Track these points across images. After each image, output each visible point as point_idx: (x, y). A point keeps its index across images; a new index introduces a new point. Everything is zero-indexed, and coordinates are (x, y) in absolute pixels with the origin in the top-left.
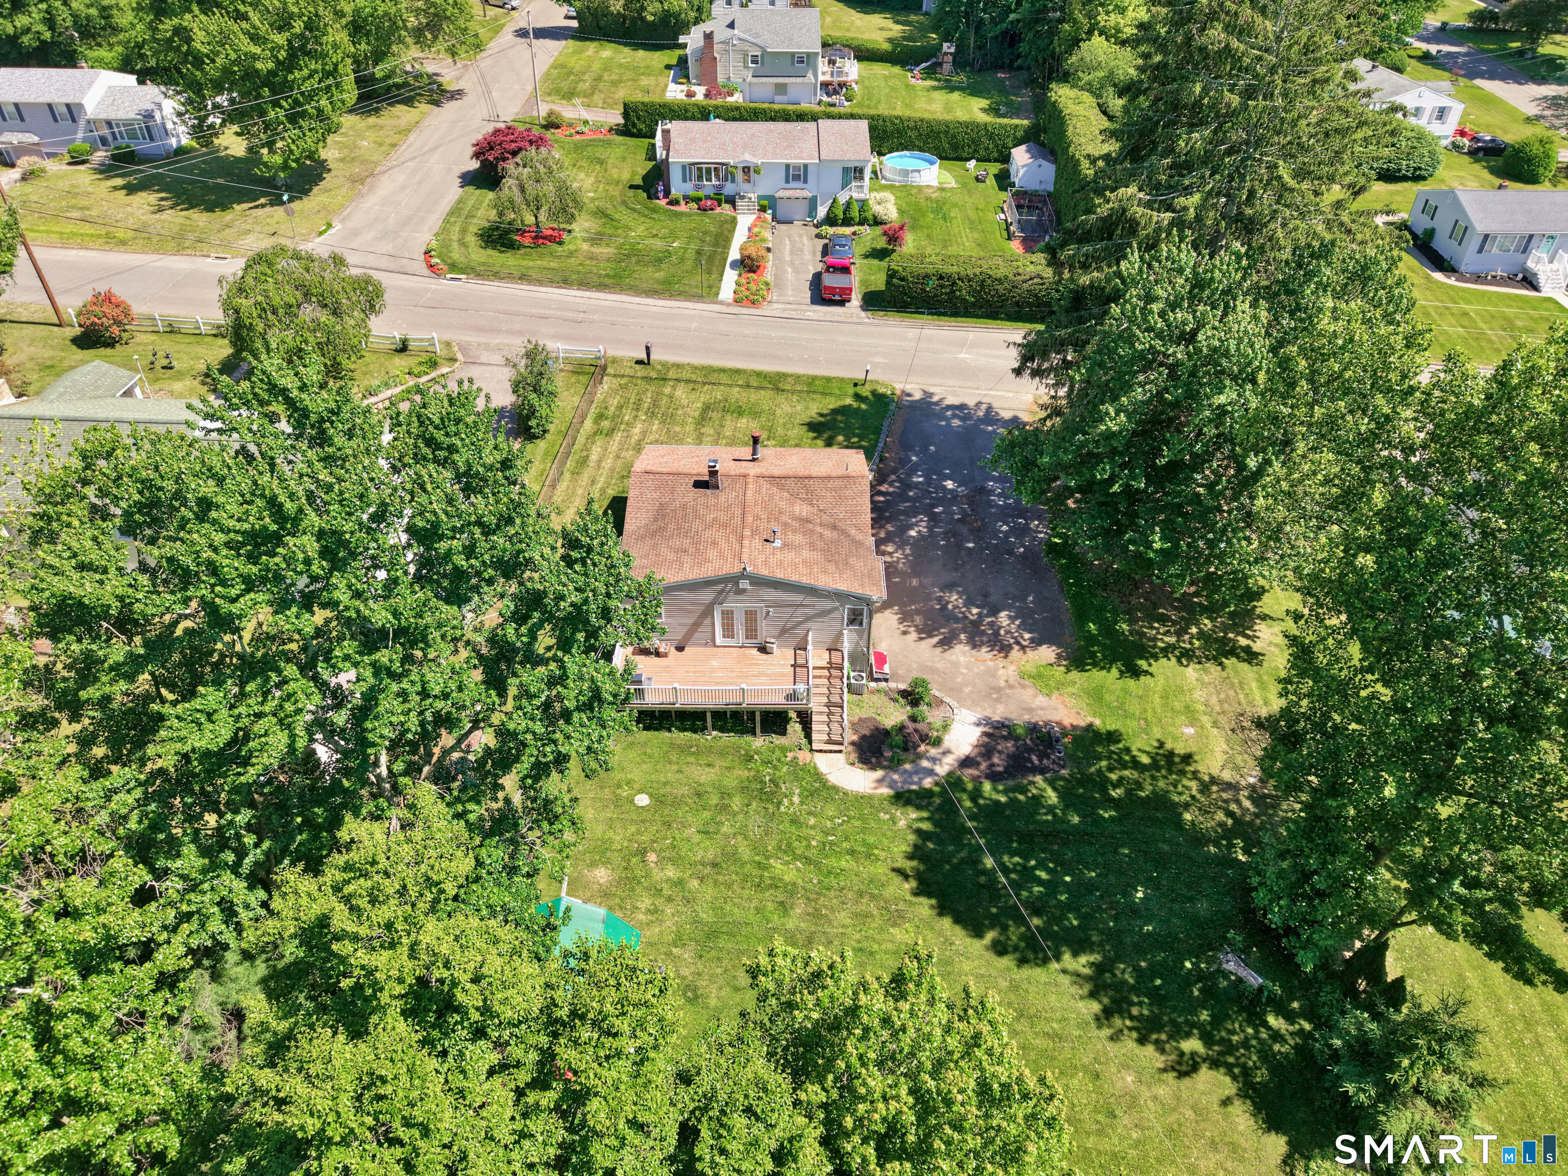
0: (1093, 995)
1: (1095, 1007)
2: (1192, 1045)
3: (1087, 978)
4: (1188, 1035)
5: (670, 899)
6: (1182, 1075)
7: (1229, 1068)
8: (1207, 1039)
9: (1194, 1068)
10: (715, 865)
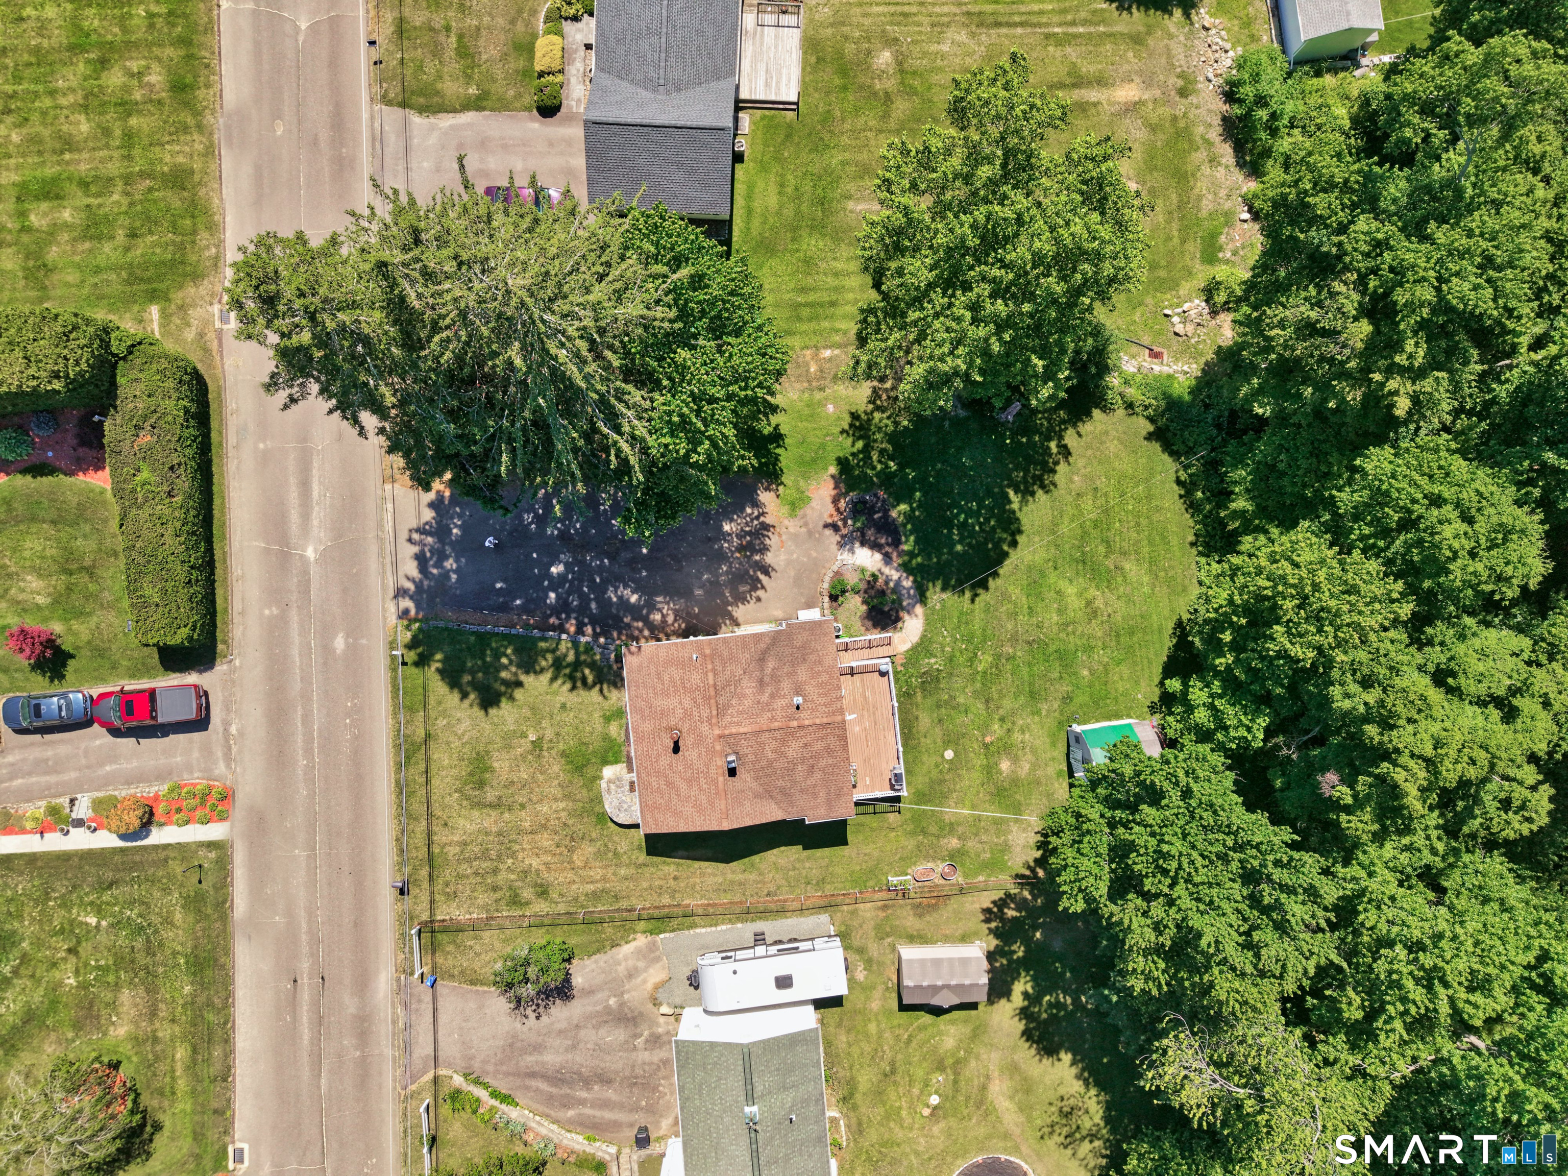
0: (1033, 494)
1: (1040, 493)
2: (1053, 445)
3: (1023, 497)
4: (1049, 448)
5: (1013, 723)
6: (1069, 454)
7: (1061, 430)
8: (1050, 439)
9: (1065, 446)
10: (987, 701)
